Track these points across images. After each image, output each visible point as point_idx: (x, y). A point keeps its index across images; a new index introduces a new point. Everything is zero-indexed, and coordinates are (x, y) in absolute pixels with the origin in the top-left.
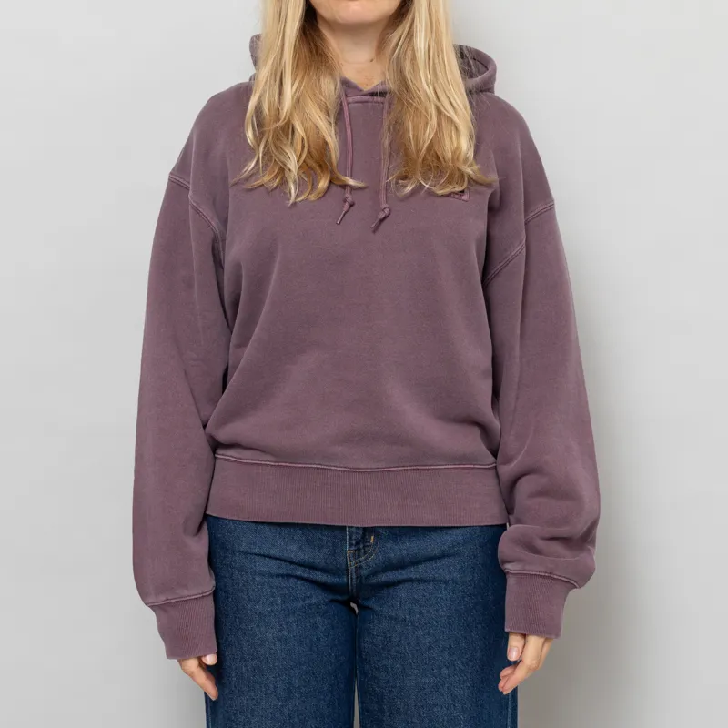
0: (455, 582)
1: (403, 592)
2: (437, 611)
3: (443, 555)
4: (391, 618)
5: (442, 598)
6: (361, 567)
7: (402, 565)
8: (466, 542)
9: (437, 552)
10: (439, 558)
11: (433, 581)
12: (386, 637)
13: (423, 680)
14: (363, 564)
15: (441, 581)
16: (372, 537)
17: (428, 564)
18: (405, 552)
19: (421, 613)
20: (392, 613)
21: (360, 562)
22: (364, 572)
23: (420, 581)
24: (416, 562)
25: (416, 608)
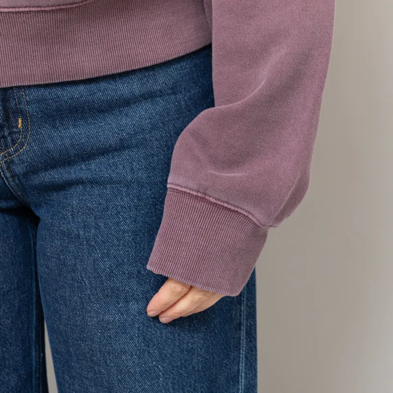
0: (140, 184)
1: (74, 198)
2: (118, 224)
3: (121, 147)
4: (63, 233)
5: (122, 207)
6: (12, 162)
7: (66, 161)
8: (154, 127)
9: (113, 141)
10: (116, 150)
11: (111, 183)
12: (59, 259)
13: (106, 317)
14: (15, 158)
15: (119, 182)
16: (20, 121)
17: (103, 159)
18: (67, 142)
19: (97, 227)
20: (64, 228)
21: (10, 155)
22: (19, 169)
23: (94, 182)
24: (86, 156)
25: (91, 221)
